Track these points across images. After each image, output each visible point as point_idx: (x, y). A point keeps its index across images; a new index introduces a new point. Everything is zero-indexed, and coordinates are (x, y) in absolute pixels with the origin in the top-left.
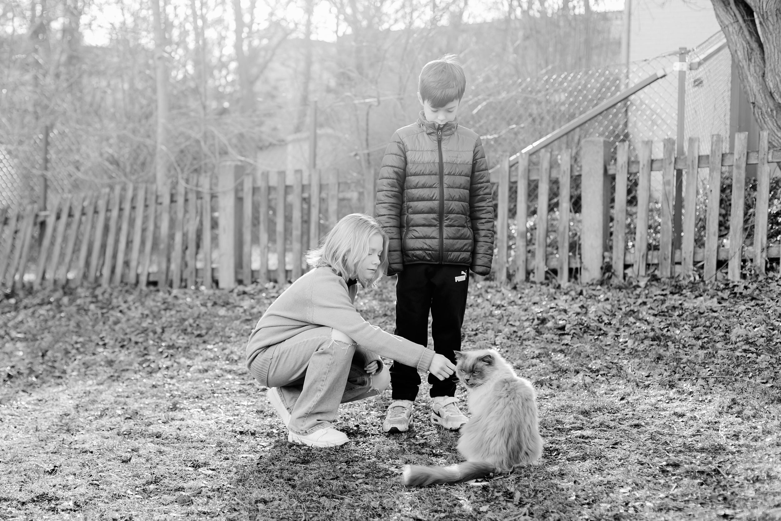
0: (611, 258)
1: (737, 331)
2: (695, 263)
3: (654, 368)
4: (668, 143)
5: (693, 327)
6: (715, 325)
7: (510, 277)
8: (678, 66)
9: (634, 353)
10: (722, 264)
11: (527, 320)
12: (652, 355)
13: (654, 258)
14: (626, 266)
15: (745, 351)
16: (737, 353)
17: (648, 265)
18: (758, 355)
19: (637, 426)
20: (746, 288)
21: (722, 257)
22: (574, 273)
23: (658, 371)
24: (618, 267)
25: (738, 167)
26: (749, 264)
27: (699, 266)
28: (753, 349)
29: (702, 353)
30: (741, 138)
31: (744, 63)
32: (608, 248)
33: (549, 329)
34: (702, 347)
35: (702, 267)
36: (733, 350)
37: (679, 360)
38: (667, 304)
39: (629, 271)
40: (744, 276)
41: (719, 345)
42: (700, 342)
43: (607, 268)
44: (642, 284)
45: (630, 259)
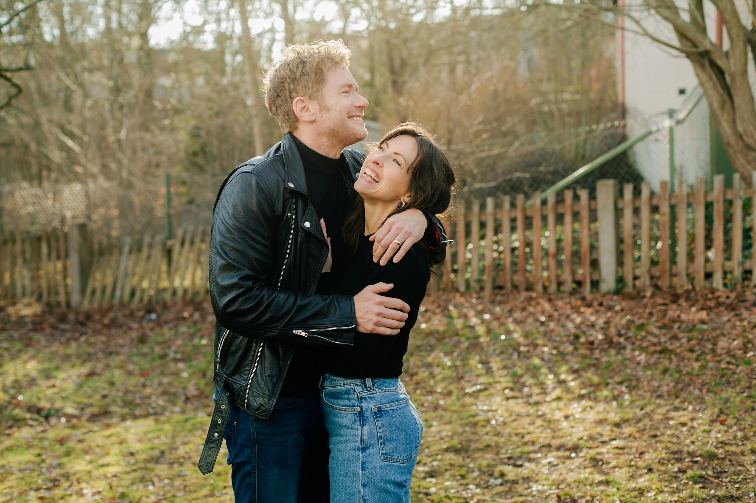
0: (623, 272)
1: (723, 343)
2: (688, 275)
3: (662, 380)
4: (663, 184)
5: (689, 340)
6: (705, 337)
7: (545, 288)
8: (667, 123)
9: (647, 366)
10: (708, 276)
11: (565, 336)
12: (660, 367)
13: (656, 272)
14: (635, 278)
15: (729, 363)
16: (723, 365)
17: (652, 278)
18: (738, 366)
19: (655, 436)
20: (728, 297)
21: (709, 270)
22: (595, 284)
23: (665, 382)
24: (629, 279)
25: (718, 201)
26: (729, 276)
27: (691, 278)
28: (733, 361)
29: (697, 365)
30: (719, 180)
31: (719, 112)
32: (620, 263)
33: (583, 344)
34: (697, 360)
35: (693, 278)
36: (719, 362)
37: (679, 372)
38: (668, 317)
39: (638, 283)
40: (725, 285)
41: (709, 357)
42: (695, 355)
43: (620, 280)
44: (648, 294)
45: (638, 272)
